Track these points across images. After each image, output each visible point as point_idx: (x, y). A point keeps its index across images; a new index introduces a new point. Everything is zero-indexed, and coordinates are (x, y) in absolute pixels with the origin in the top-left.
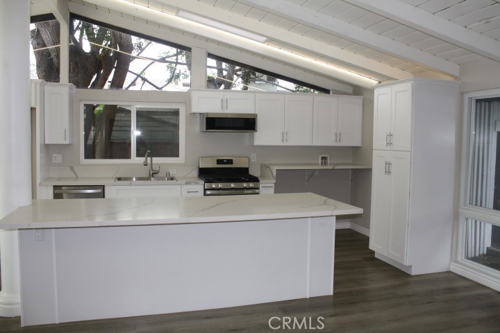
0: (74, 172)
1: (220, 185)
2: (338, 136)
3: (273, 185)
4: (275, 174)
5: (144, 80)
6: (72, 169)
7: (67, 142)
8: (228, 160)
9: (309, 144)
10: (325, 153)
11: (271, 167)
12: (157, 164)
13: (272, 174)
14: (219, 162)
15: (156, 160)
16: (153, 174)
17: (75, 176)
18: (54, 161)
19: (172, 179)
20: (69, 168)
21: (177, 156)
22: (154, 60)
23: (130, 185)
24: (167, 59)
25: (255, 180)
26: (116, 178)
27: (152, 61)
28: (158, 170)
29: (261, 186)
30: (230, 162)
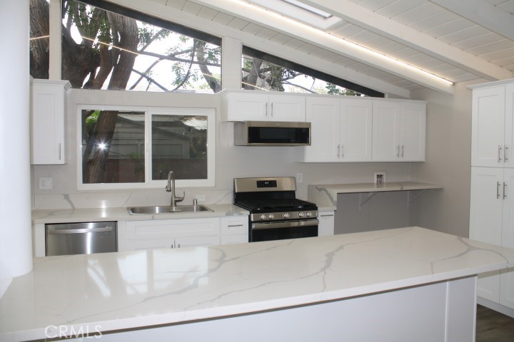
0: (70, 202)
1: (271, 216)
2: (401, 149)
3: (333, 213)
4: (335, 198)
5: (150, 80)
6: (66, 197)
7: (62, 162)
8: (270, 182)
9: (368, 159)
10: (381, 169)
11: (328, 190)
12: (180, 189)
13: (332, 199)
14: (261, 184)
15: (180, 183)
16: (176, 201)
17: (70, 207)
18: (41, 187)
19: (203, 209)
20: (63, 197)
21: (205, 177)
22: (162, 58)
23: (153, 219)
24: (177, 56)
25: (312, 207)
26: (128, 209)
27: (157, 59)
28: (182, 196)
29: (320, 214)
30: (273, 183)
